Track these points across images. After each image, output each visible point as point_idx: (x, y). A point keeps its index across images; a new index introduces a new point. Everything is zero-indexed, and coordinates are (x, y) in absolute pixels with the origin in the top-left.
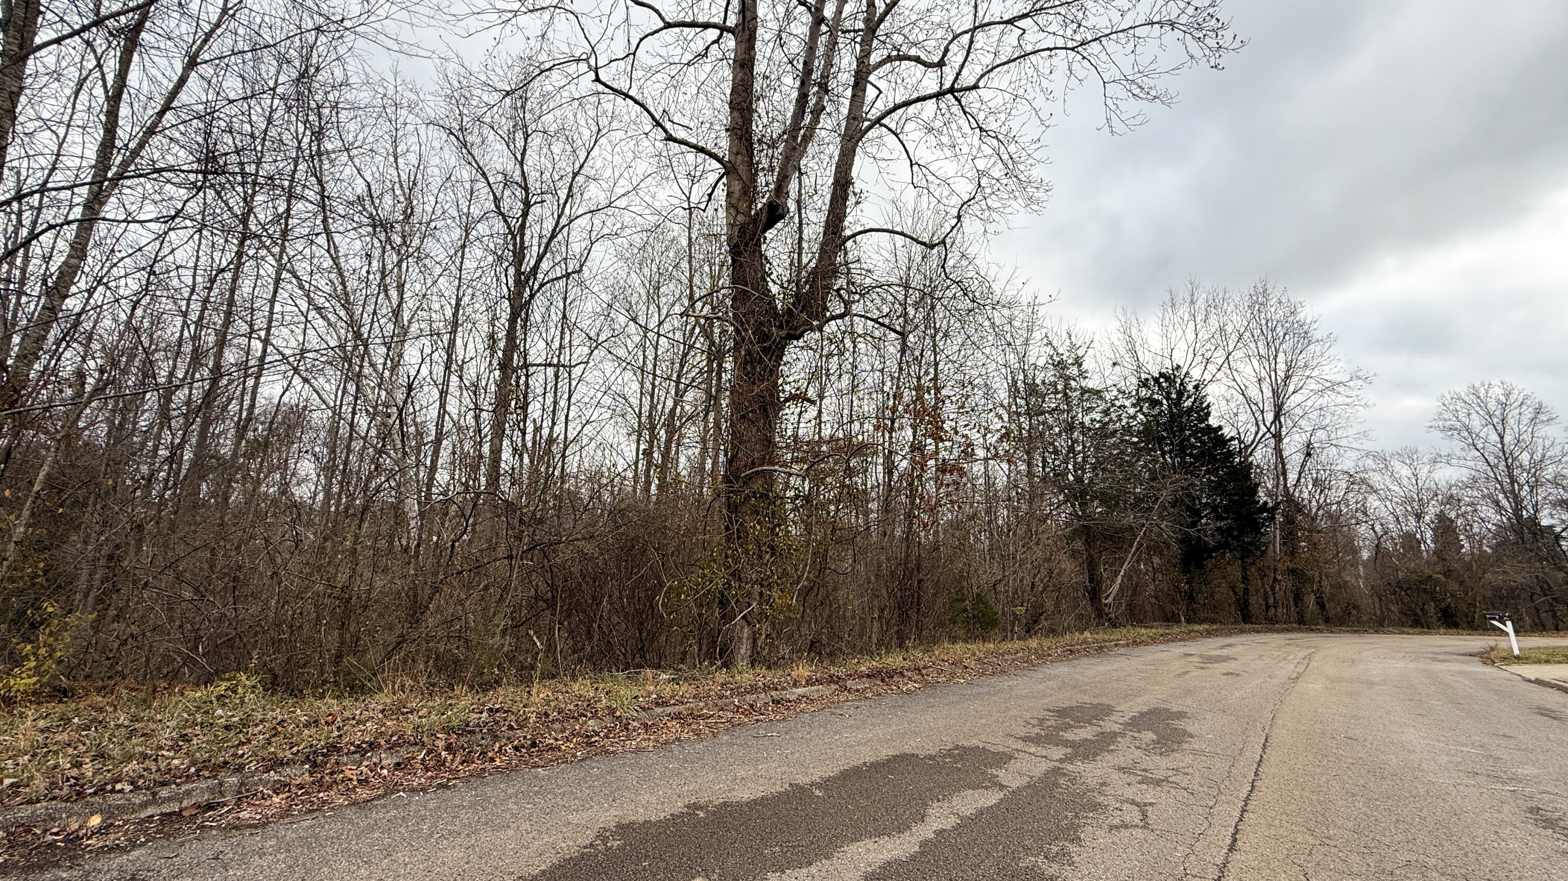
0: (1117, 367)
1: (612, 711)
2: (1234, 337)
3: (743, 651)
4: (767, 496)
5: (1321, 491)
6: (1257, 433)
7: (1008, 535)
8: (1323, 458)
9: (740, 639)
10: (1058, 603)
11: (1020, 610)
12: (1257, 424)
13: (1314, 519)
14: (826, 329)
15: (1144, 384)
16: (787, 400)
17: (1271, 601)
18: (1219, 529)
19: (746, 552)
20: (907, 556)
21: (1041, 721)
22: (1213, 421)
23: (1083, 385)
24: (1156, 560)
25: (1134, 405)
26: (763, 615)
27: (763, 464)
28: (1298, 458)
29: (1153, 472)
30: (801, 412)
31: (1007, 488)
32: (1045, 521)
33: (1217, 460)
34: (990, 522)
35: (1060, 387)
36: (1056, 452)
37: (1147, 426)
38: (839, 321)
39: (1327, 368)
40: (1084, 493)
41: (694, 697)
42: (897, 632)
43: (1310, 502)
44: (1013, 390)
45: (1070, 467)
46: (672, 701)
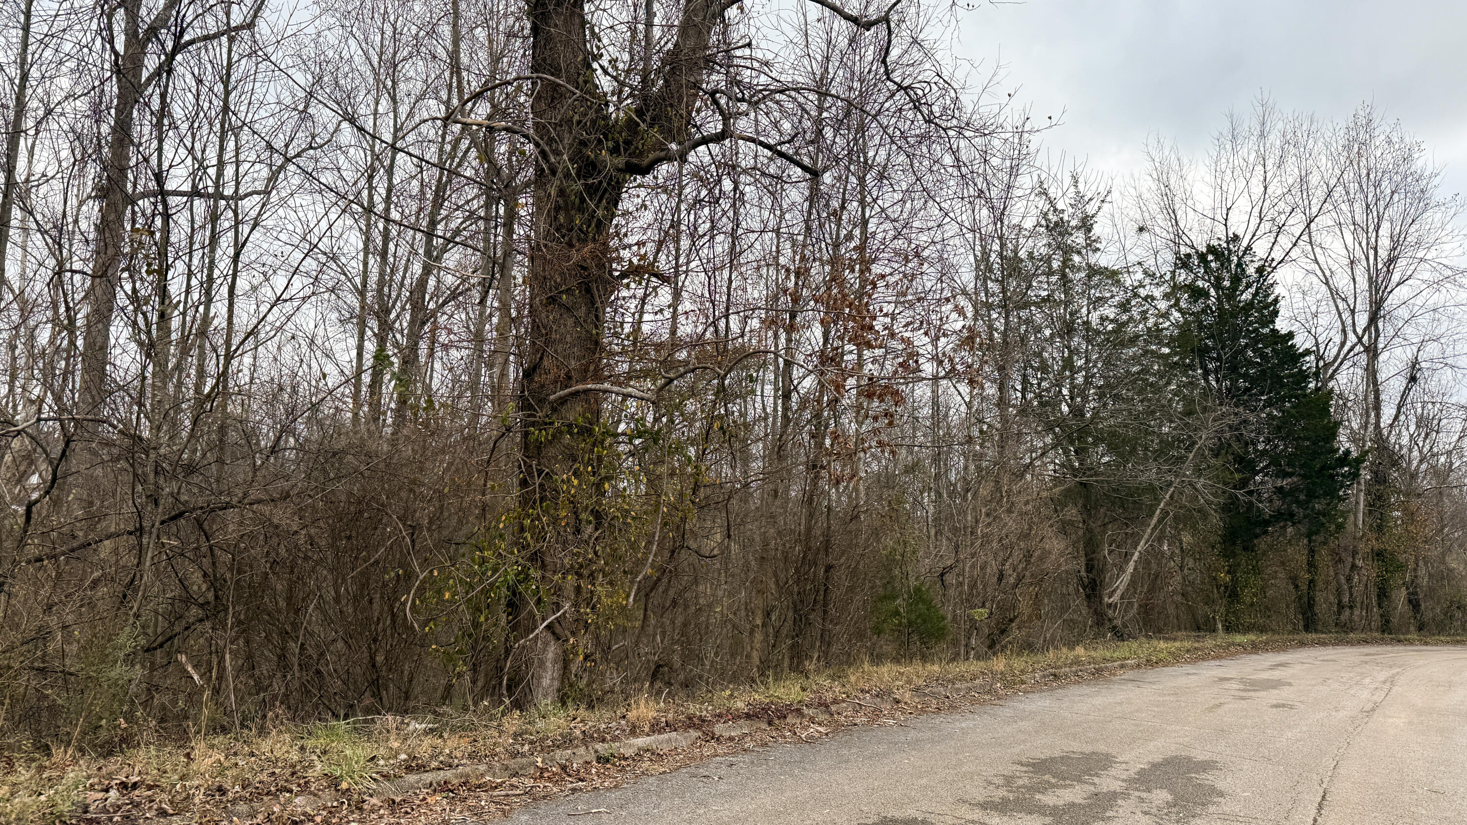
0: (1145, 235)
1: (334, 782)
2: (1321, 193)
3: (546, 682)
4: (590, 432)
5: (1427, 435)
6: (1343, 344)
7: (965, 499)
8: (1433, 385)
9: (542, 664)
10: (1037, 601)
11: (980, 613)
12: (1344, 331)
13: (1414, 476)
14: (692, 157)
15: (1183, 262)
16: (624, 275)
17: (1346, 599)
18: (1280, 490)
19: (555, 521)
20: (809, 530)
21: (1009, 780)
22: (1282, 325)
23: (1092, 260)
24: (1187, 538)
25: (1166, 296)
26: (581, 623)
27: (584, 380)
28: (1398, 385)
29: (1189, 401)
30: (646, 296)
31: (966, 424)
32: (1022, 476)
33: (1283, 385)
34: (937, 476)
35: (1055, 265)
36: (1044, 368)
37: (1184, 329)
38: (714, 148)
39: (1446, 247)
40: (1083, 432)
41: (470, 757)
42: (792, 647)
43: (1410, 450)
44: (983, 267)
45: (1065, 392)
46: (434, 764)
